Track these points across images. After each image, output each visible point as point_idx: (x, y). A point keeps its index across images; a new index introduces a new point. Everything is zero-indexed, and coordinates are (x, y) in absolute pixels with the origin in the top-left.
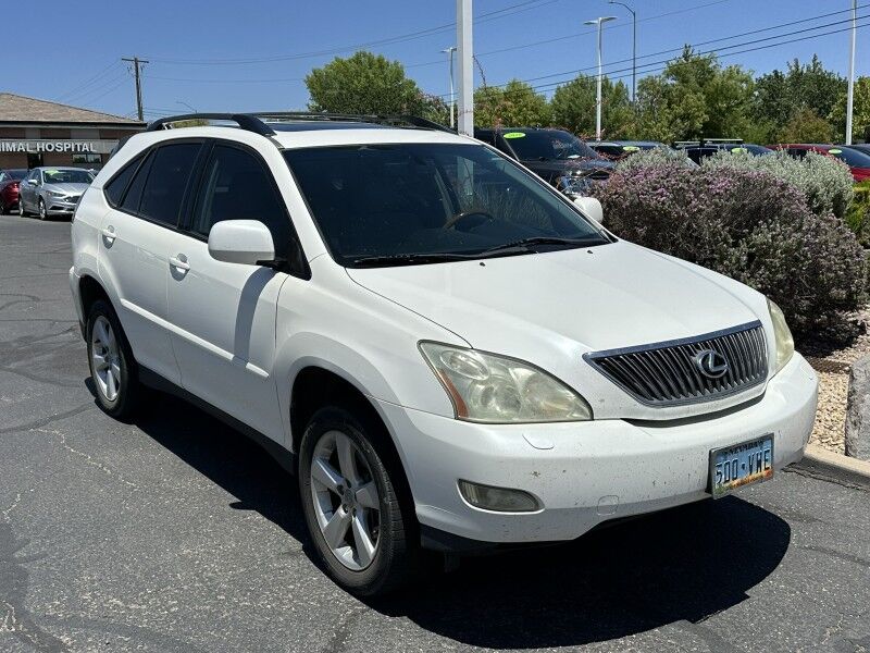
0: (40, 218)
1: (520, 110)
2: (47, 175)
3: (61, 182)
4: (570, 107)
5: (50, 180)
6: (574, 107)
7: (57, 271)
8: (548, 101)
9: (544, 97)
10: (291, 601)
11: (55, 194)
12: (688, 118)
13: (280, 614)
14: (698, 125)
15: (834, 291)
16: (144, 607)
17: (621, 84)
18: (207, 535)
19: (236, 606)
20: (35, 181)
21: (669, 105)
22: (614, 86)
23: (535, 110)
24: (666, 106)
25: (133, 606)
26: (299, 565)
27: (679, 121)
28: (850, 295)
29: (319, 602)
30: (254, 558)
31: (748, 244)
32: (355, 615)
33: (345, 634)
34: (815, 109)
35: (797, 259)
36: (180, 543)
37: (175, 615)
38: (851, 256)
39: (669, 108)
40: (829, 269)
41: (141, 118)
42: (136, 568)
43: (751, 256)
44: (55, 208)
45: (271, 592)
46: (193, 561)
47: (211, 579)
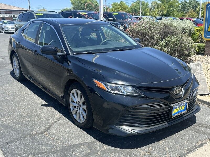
0: (3, 33)
1: (122, 9)
2: (4, 22)
3: (8, 24)
4: (135, 8)
5: (5, 23)
6: (136, 8)
7: (3, 45)
8: (129, 7)
9: (128, 6)
10: (40, 119)
11: (6, 27)
12: (162, 11)
13: (36, 122)
14: (165, 13)
15: (185, 52)
16: (5, 120)
17: (147, 3)
18: (24, 105)
19: (27, 120)
20: (2, 24)
21: (158, 8)
22: (146, 3)
23: (125, 9)
24: (157, 8)
25: (2, 119)
26: (44, 111)
27: (160, 12)
28: (189, 53)
29: (47, 119)
30: (33, 110)
31: (165, 40)
32: (54, 122)
33: (51, 126)
34: (194, 10)
35: (176, 44)
36: (17, 106)
37: (12, 122)
38: (190, 44)
39: (158, 9)
40: (184, 47)
41: (30, 9)
42: (5, 111)
43: (166, 43)
44: (6, 30)
45: (36, 117)
46: (19, 110)
47: (22, 114)
